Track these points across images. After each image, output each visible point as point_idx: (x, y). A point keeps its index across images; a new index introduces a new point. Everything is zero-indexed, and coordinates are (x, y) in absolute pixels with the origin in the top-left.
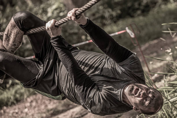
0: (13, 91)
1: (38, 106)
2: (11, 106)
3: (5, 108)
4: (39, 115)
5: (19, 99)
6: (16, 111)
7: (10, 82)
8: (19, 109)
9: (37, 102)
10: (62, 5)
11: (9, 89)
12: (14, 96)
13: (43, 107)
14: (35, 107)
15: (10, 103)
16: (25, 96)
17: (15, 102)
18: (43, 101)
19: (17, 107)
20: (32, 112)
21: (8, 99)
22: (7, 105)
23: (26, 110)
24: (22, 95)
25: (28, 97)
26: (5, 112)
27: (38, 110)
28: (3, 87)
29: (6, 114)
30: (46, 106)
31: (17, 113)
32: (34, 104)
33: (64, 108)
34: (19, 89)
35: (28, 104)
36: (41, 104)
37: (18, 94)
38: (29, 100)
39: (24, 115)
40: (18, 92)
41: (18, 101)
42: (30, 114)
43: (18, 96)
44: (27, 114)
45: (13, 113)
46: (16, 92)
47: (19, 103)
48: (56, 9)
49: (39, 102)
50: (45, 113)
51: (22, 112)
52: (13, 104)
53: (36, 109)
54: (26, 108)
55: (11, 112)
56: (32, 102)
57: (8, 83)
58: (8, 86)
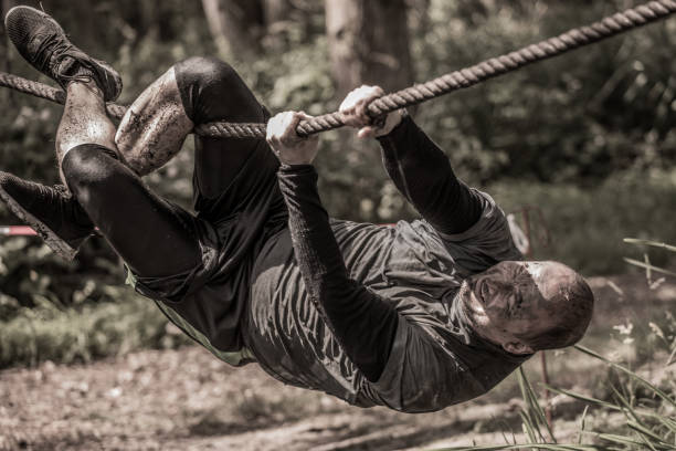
0: (89, 318)
1: (158, 392)
2: (70, 364)
3: (50, 366)
4: (153, 420)
5: (103, 349)
6: (84, 387)
7: (90, 286)
8: (93, 382)
9: (157, 376)
10: (325, 82)
11: (79, 307)
12: (91, 336)
13: (172, 397)
14: (145, 392)
15: (69, 356)
16: (125, 347)
17: (87, 356)
18: (179, 377)
19: (88, 373)
20: (133, 403)
21: (69, 340)
22: (58, 358)
23: (116, 392)
24: (115, 338)
25: (134, 350)
26: (45, 379)
27: (155, 403)
28: (61, 300)
29: (48, 388)
30: (184, 397)
31: (83, 394)
32: (146, 379)
33: (239, 420)
34: (111, 317)
35: (127, 375)
36: (169, 388)
37: (105, 332)
38: (135, 361)
39: (105, 406)
40: (107, 326)
41: (97, 354)
42: (125, 409)
43: (101, 338)
44: (114, 405)
45: (72, 390)
46: (99, 325)
47: (98, 364)
48: (304, 89)
49: (165, 376)
50: (171, 417)
51: (100, 396)
52: (78, 359)
53: (149, 398)
54: (116, 384)
55: (67, 385)
56: (141, 370)
57: (81, 288)
58: (79, 297)
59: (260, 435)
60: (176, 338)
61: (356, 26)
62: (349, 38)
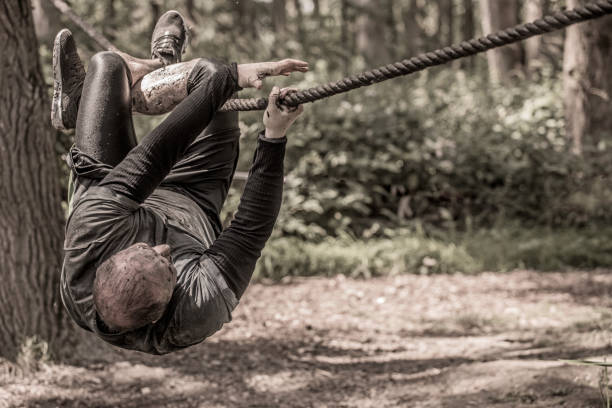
0: (373, 248)
1: (410, 303)
2: (356, 278)
3: (341, 277)
4: (400, 321)
5: (379, 271)
6: (360, 294)
7: (376, 227)
8: (367, 292)
9: (412, 292)
10: (559, 105)
11: (366, 240)
12: (372, 260)
13: (418, 307)
14: (401, 302)
15: (355, 273)
16: (395, 270)
17: (368, 274)
18: (427, 295)
19: (365, 285)
20: (391, 308)
21: (357, 263)
22: (348, 273)
23: (381, 300)
24: (388, 264)
25: (400, 273)
26: (337, 286)
27: (405, 310)
28: (356, 234)
29: (336, 292)
30: (425, 309)
31: (359, 299)
32: (404, 294)
33: (460, 329)
34: (388, 250)
35: (391, 290)
36: (417, 302)
37: (382, 259)
38: (399, 281)
39: (371, 308)
40: (384, 255)
41: (375, 273)
42: (384, 312)
43: (379, 263)
44: (378, 308)
45: (351, 296)
46: (378, 254)
47: (375, 279)
48: (544, 108)
49: (417, 293)
50: (414, 321)
51: (370, 301)
52: (361, 275)
53: (402, 307)
54: (382, 295)
55: (350, 291)
56: (401, 287)
57: (369, 227)
58: (367, 233)
59: (470, 340)
60: (430, 268)
61: (583, 68)
62: (577, 75)
